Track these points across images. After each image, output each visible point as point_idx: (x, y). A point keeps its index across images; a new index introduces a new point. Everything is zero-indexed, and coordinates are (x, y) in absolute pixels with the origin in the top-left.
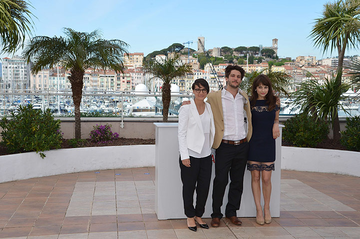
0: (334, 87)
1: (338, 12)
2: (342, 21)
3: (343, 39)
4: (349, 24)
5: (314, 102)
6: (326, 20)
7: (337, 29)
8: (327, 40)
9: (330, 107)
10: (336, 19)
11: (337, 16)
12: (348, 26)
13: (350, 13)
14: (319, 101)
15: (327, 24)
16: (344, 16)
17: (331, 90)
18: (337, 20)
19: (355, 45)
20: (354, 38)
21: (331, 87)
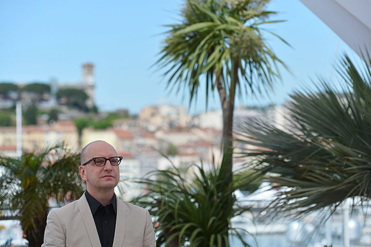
0: (218, 187)
1: (213, 11)
2: (222, 32)
3: (229, 72)
4: (237, 39)
5: (174, 224)
6: (188, 29)
7: (212, 50)
8: (195, 74)
9: (213, 237)
10: (209, 27)
11: (212, 20)
12: (236, 43)
13: (238, 14)
14: (186, 221)
15: (191, 37)
16: (226, 22)
17: (212, 195)
18: (210, 30)
19: (253, 87)
20: (251, 71)
21: (212, 186)
